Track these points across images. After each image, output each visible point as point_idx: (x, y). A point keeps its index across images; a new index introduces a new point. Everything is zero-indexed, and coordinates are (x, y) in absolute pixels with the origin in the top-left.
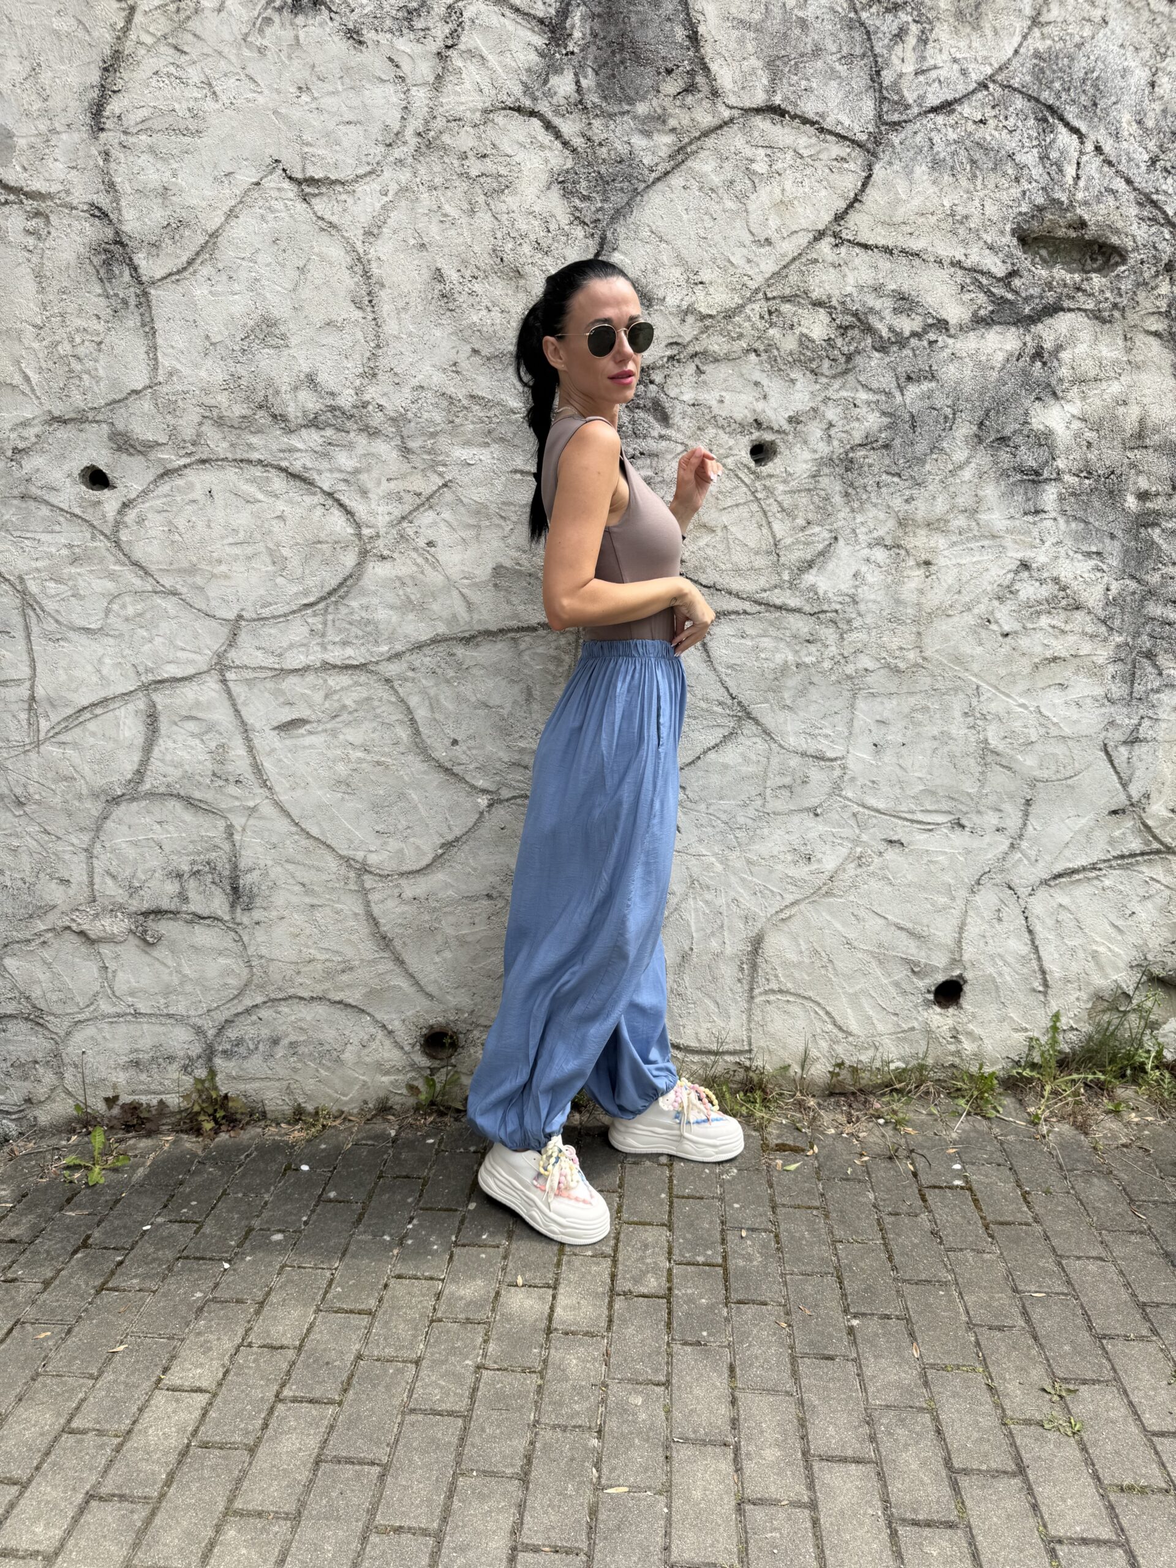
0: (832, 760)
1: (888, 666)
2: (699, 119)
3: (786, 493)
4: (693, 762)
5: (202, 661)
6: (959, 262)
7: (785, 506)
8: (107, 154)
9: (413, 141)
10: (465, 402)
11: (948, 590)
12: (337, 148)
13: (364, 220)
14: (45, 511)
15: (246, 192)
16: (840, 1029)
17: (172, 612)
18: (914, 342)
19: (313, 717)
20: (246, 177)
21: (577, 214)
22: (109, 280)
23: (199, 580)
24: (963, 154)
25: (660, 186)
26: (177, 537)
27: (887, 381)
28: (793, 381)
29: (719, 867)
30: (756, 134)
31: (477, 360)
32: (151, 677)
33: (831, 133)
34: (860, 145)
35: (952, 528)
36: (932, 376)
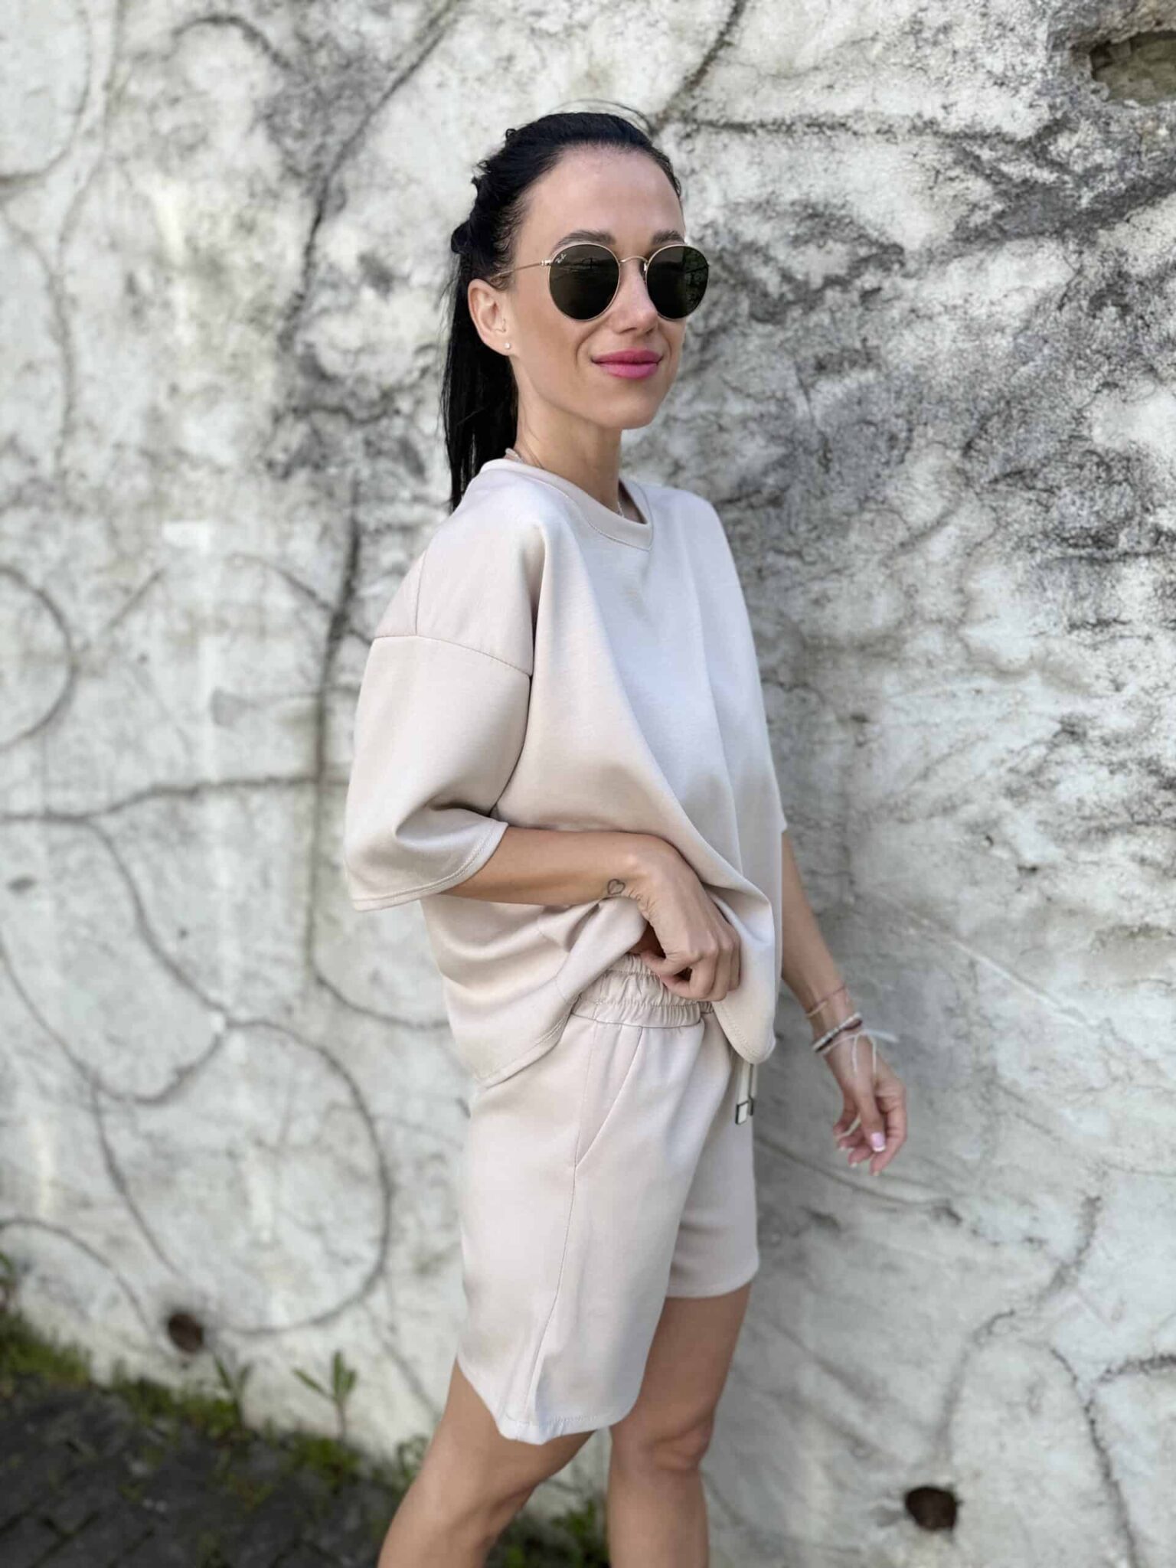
11: (904, 772)
13: (58, 219)
18: (832, 295)
19: (40, 878)
25: (403, 91)
35: (912, 654)
36: (867, 358)
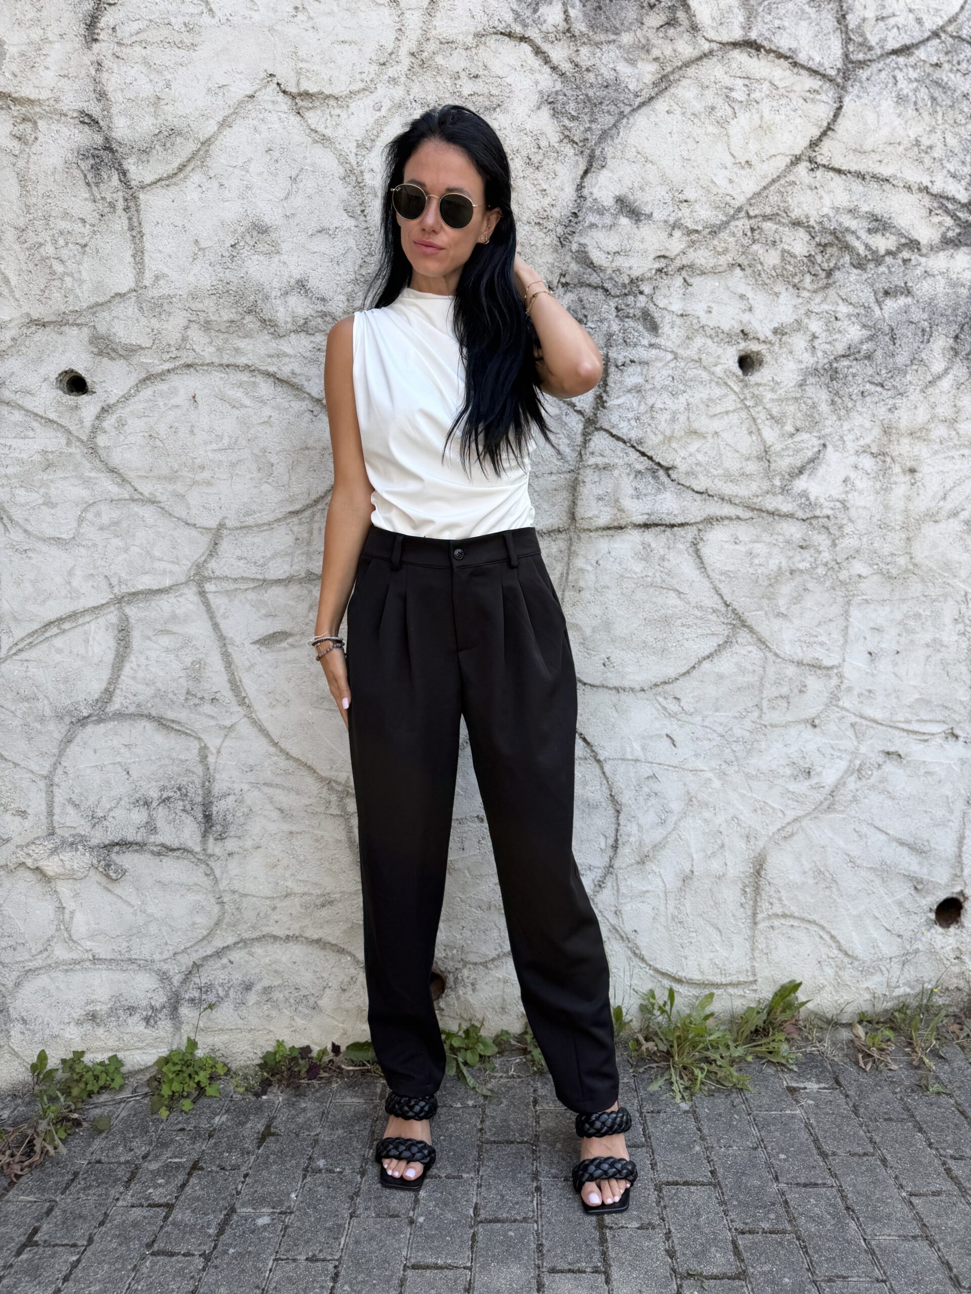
0: (828, 668)
1: (880, 572)
2: (680, 49)
3: (773, 400)
4: (688, 672)
5: (180, 571)
6: (927, 187)
7: (774, 413)
8: (99, 64)
9: (406, 61)
11: (934, 497)
12: (332, 65)
13: (358, 134)
14: (18, 416)
15: (241, 102)
16: (846, 954)
17: (150, 521)
18: (889, 260)
19: (296, 629)
20: (240, 89)
21: (567, 133)
22: (97, 184)
23: (180, 488)
24: (923, 93)
25: (644, 110)
26: (158, 443)
27: (866, 296)
28: (776, 294)
29: (717, 783)
30: (734, 65)
32: (124, 589)
33: (803, 67)
34: (831, 80)
35: (933, 437)
36: (908, 292)
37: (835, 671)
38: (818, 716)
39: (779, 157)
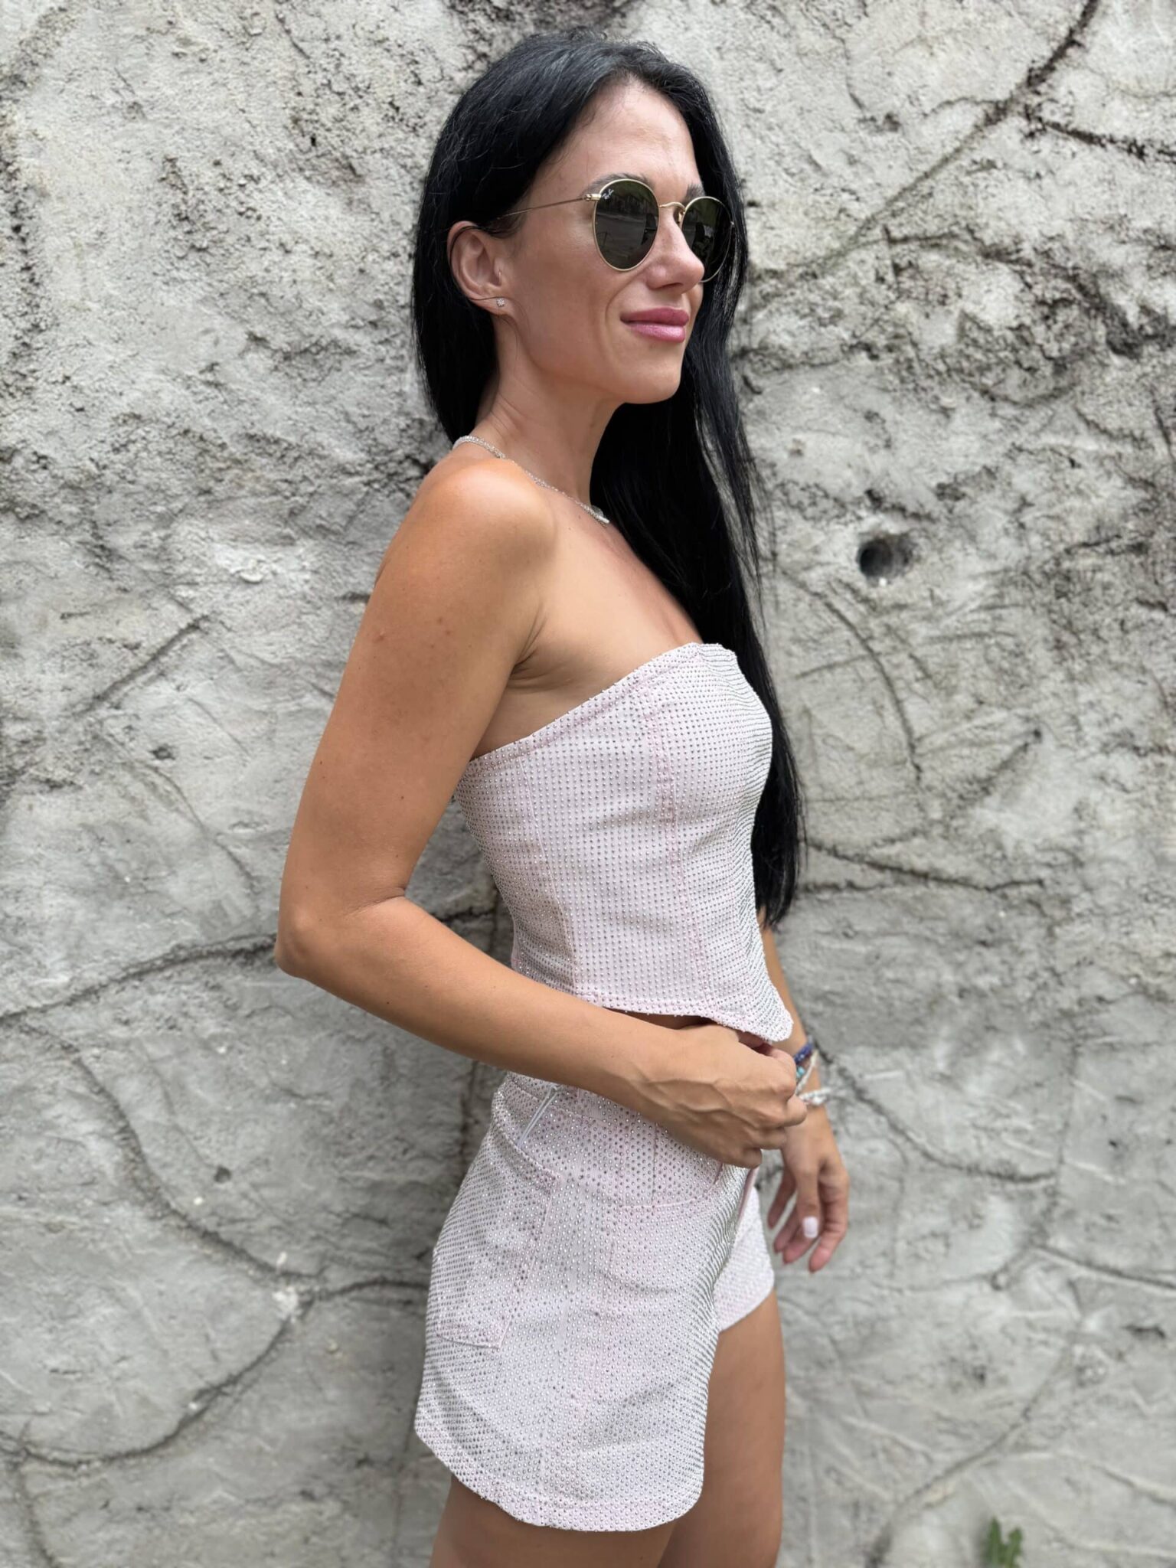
0: (1027, 1180)
1: (1143, 990)
3: (933, 640)
7: (932, 667)
10: (236, 450)
21: (482, 48)
27: (1137, 416)
28: (946, 412)
31: (259, 360)
37: (1043, 1183)
38: (1005, 1269)
39: (958, 108)
